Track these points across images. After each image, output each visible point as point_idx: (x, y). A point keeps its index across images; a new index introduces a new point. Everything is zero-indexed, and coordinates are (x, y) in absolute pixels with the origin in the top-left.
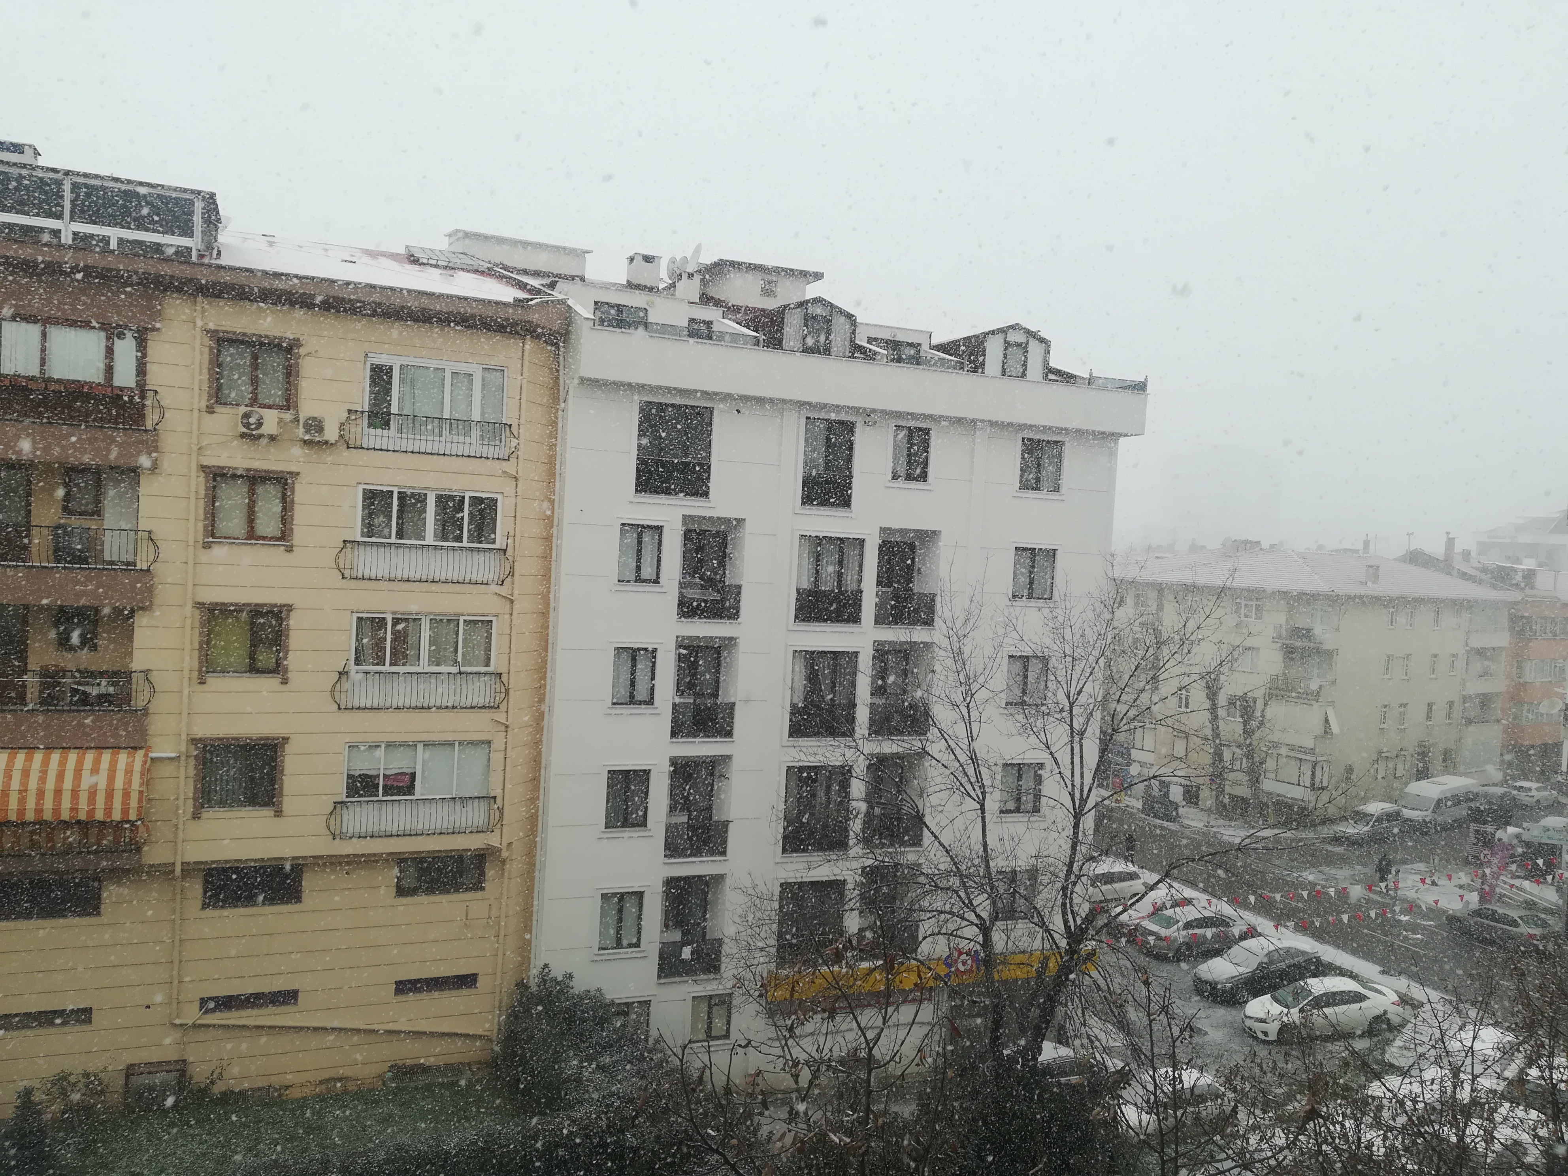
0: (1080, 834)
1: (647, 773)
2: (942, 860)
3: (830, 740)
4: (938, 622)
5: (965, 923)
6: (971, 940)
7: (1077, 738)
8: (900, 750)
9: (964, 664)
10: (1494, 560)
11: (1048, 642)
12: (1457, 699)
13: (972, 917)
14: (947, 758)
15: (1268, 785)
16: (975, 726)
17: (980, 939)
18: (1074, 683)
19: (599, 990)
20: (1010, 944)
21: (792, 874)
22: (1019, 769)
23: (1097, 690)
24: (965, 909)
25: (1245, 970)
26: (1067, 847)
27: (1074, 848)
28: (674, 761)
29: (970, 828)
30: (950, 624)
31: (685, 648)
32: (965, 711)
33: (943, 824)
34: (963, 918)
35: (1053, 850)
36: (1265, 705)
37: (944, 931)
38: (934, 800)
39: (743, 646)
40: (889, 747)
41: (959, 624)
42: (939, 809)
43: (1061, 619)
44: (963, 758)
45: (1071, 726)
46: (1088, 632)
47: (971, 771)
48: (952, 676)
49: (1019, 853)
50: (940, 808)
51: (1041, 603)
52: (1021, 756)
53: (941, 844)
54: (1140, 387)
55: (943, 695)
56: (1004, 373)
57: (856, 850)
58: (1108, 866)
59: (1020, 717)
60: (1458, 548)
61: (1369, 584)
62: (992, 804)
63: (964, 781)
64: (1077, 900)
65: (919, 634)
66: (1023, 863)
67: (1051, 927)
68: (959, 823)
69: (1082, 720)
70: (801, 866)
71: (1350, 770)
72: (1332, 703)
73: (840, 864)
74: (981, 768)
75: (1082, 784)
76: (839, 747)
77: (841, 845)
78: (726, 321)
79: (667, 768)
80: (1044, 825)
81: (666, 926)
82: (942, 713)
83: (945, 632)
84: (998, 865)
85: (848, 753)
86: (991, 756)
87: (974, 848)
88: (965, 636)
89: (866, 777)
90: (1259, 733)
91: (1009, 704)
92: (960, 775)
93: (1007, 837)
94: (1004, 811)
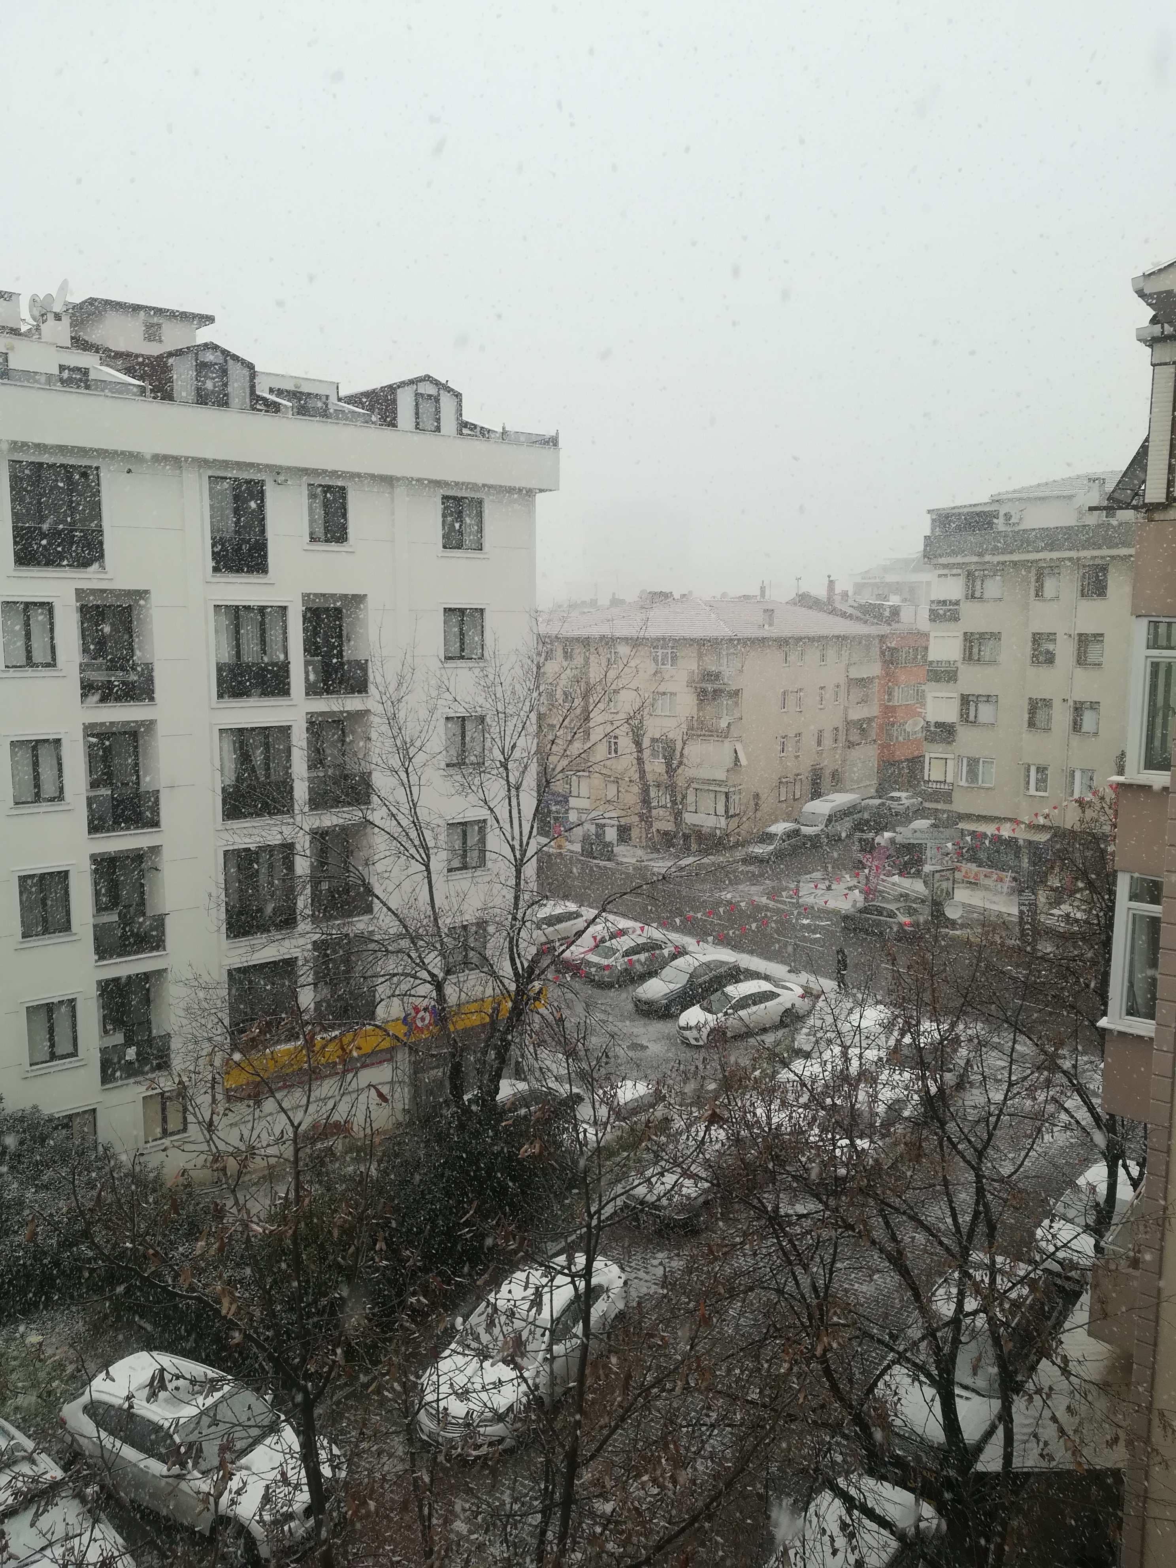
0: (522, 882)
1: (66, 873)
2: (392, 924)
3: (267, 820)
4: (372, 688)
5: (418, 982)
6: (425, 997)
7: (513, 792)
8: (341, 821)
9: (400, 729)
10: (867, 597)
11: (481, 701)
12: (841, 725)
13: (424, 975)
14: (390, 825)
15: (689, 818)
16: (415, 790)
17: (434, 994)
18: (508, 739)
19: (35, 1107)
20: (463, 995)
21: (237, 960)
22: (462, 828)
23: (529, 742)
24: (418, 969)
25: (676, 986)
26: (510, 896)
27: (517, 898)
28: (95, 859)
29: (417, 890)
30: (382, 689)
31: (93, 736)
32: (403, 776)
33: (390, 890)
34: (416, 978)
35: (498, 901)
36: (684, 744)
37: (397, 993)
38: (380, 867)
39: (161, 729)
40: (329, 819)
41: (392, 689)
42: (382, 877)
43: (491, 677)
44: (405, 822)
45: (507, 780)
46: (518, 687)
47: (413, 834)
48: (389, 742)
49: (465, 907)
50: (386, 875)
51: (471, 664)
52: (461, 815)
53: (389, 909)
54: (553, 442)
55: (380, 762)
56: (417, 428)
57: (304, 926)
58: (551, 908)
59: (459, 778)
60: (838, 589)
61: (766, 627)
62: (438, 862)
63: (408, 845)
64: (522, 945)
65: (353, 703)
66: (469, 917)
67: (501, 973)
68: (407, 886)
69: (517, 774)
70: (242, 951)
71: (757, 796)
72: (739, 739)
73: (287, 943)
74: (425, 831)
75: (521, 833)
76: (276, 825)
77: (289, 922)
78: (102, 368)
79: (87, 867)
80: (488, 879)
81: (106, 1032)
82: (382, 781)
83: (378, 698)
84: (445, 922)
85: (287, 831)
86: (433, 817)
87: (423, 909)
88: (399, 701)
89: (308, 853)
90: (680, 771)
91: (448, 765)
92: (404, 840)
93: (453, 894)
94: (449, 870)
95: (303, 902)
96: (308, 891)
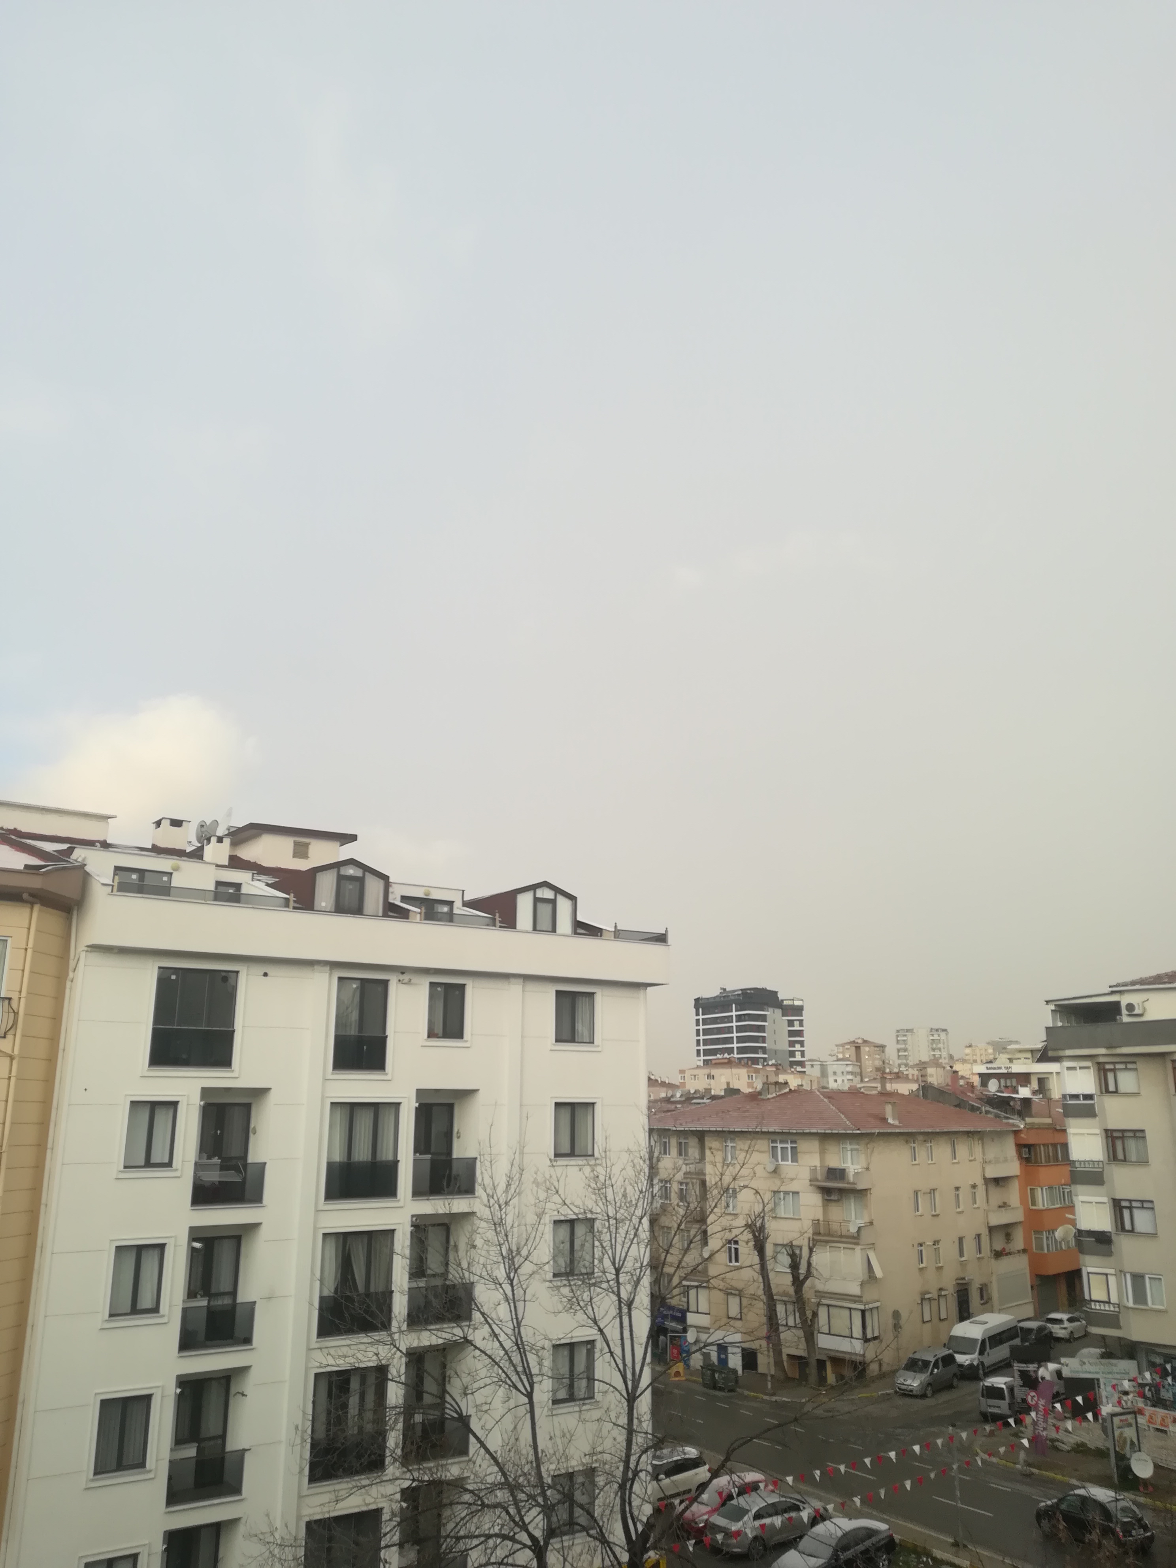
0: (635, 1421)
1: (148, 1398)
2: (489, 1471)
3: (363, 1338)
4: (479, 1191)
5: (517, 1547)
7: (625, 1310)
8: (440, 1340)
9: (506, 1236)
10: (994, 1089)
11: (590, 1204)
12: (985, 1232)
13: (523, 1537)
14: (492, 1347)
15: (824, 1342)
16: (520, 1305)
18: (619, 1247)
21: (318, 1510)
22: (569, 1350)
23: (642, 1250)
24: (517, 1530)
26: (622, 1438)
27: (629, 1442)
28: (181, 1381)
29: (519, 1427)
30: (490, 1191)
31: (199, 1240)
32: (507, 1288)
33: (488, 1427)
34: (514, 1541)
35: (608, 1444)
36: (811, 1250)
37: (493, 1560)
38: (479, 1397)
39: (263, 1232)
40: (428, 1338)
41: (500, 1190)
42: (481, 1409)
43: (602, 1178)
44: (508, 1344)
45: (619, 1295)
46: (629, 1189)
47: (516, 1358)
48: (494, 1250)
49: (571, 1451)
50: (486, 1407)
51: (580, 1162)
52: (568, 1335)
53: (487, 1451)
54: (661, 939)
55: (484, 1274)
56: (535, 928)
57: (392, 1470)
59: (567, 1291)
60: (962, 1081)
61: (892, 1121)
62: (543, 1391)
63: (509, 1371)
64: (636, 1502)
65: (459, 1205)
66: (575, 1464)
67: (612, 1539)
68: (508, 1422)
69: (629, 1288)
70: (325, 1498)
71: (896, 1315)
72: (872, 1246)
73: (374, 1491)
74: (528, 1355)
76: (372, 1344)
77: (376, 1464)
78: (254, 883)
79: (173, 1390)
80: (597, 1415)
82: (485, 1295)
83: (486, 1200)
84: (549, 1469)
85: (384, 1351)
86: (538, 1338)
87: (524, 1452)
88: (507, 1203)
89: (403, 1378)
90: (808, 1283)
91: (555, 1275)
92: (505, 1364)
93: (558, 1433)
94: (555, 1402)
95: (394, 1439)
96: (400, 1426)
